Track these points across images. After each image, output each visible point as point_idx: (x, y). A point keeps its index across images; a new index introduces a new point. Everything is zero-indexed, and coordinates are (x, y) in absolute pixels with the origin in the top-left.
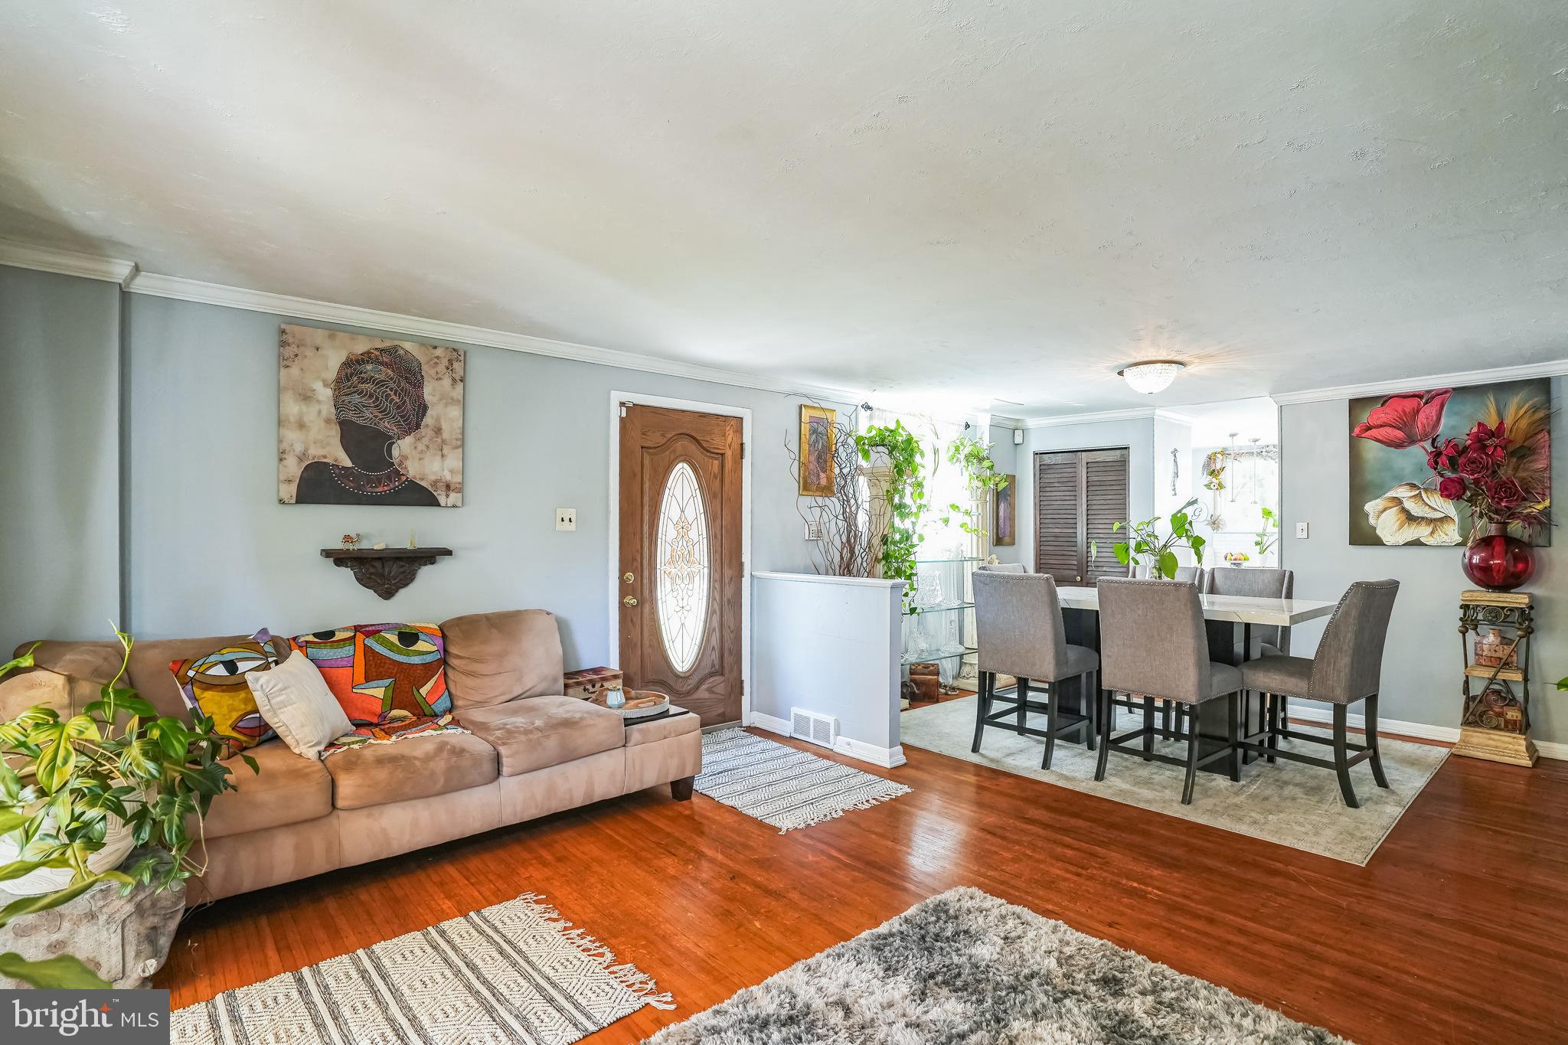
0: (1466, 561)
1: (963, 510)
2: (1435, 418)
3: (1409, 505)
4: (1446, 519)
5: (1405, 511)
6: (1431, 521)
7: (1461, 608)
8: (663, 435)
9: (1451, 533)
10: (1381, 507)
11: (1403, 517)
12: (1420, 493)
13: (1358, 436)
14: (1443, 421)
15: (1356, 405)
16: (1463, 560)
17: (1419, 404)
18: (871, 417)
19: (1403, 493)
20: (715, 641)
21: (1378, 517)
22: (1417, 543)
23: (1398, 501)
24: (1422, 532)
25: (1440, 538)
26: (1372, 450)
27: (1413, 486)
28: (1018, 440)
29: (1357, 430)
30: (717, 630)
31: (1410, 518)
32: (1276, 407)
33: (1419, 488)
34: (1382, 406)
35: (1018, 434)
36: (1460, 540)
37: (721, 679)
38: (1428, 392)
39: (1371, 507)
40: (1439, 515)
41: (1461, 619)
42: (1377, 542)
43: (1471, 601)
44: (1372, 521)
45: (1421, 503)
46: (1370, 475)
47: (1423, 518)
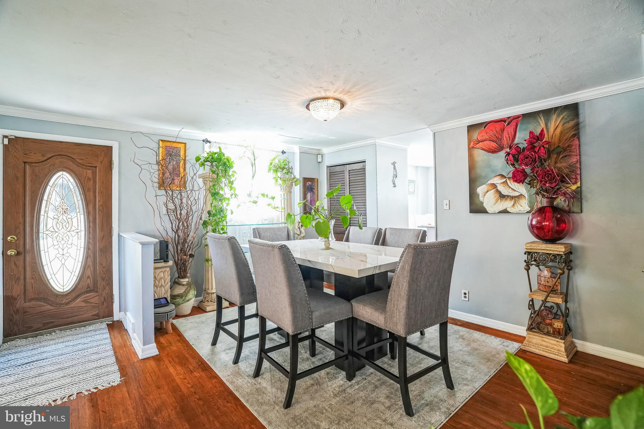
0: (529, 222)
1: (269, 196)
2: (513, 133)
3: (501, 188)
4: (521, 196)
5: (499, 193)
6: (512, 198)
7: (525, 254)
8: (43, 155)
9: (524, 206)
10: (486, 190)
11: (498, 196)
12: (506, 180)
13: (473, 147)
14: (518, 135)
15: (471, 128)
16: (528, 222)
17: (504, 125)
18: (210, 147)
19: (497, 181)
20: (89, 273)
21: (485, 195)
22: (505, 212)
23: (494, 186)
24: (507, 204)
25: (517, 209)
26: (480, 155)
27: (502, 176)
28: (320, 160)
29: (472, 145)
30: (91, 267)
31: (502, 197)
32: (432, 133)
33: (506, 177)
34: (484, 128)
35: (320, 156)
36: (529, 209)
37: (95, 294)
38: (509, 118)
39: (480, 190)
40: (516, 194)
41: (525, 261)
42: (484, 211)
43: (531, 249)
44: (481, 199)
45: (507, 186)
46: (480, 171)
47: (508, 196)
